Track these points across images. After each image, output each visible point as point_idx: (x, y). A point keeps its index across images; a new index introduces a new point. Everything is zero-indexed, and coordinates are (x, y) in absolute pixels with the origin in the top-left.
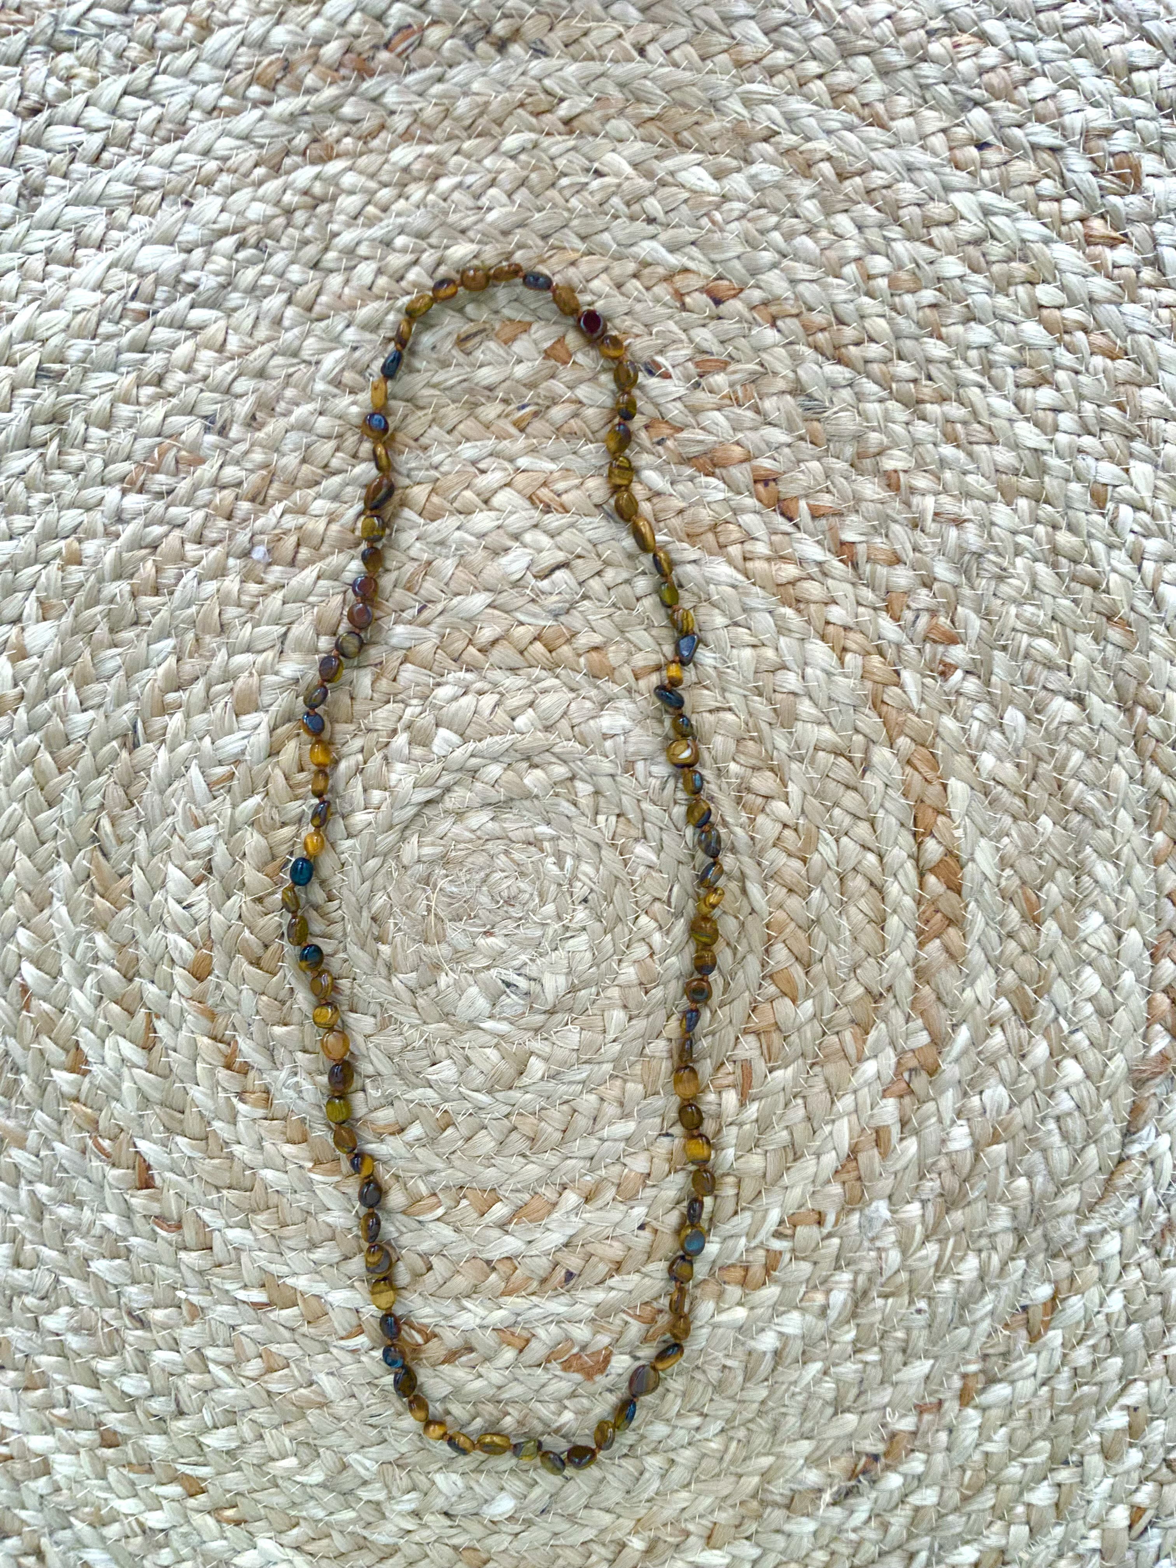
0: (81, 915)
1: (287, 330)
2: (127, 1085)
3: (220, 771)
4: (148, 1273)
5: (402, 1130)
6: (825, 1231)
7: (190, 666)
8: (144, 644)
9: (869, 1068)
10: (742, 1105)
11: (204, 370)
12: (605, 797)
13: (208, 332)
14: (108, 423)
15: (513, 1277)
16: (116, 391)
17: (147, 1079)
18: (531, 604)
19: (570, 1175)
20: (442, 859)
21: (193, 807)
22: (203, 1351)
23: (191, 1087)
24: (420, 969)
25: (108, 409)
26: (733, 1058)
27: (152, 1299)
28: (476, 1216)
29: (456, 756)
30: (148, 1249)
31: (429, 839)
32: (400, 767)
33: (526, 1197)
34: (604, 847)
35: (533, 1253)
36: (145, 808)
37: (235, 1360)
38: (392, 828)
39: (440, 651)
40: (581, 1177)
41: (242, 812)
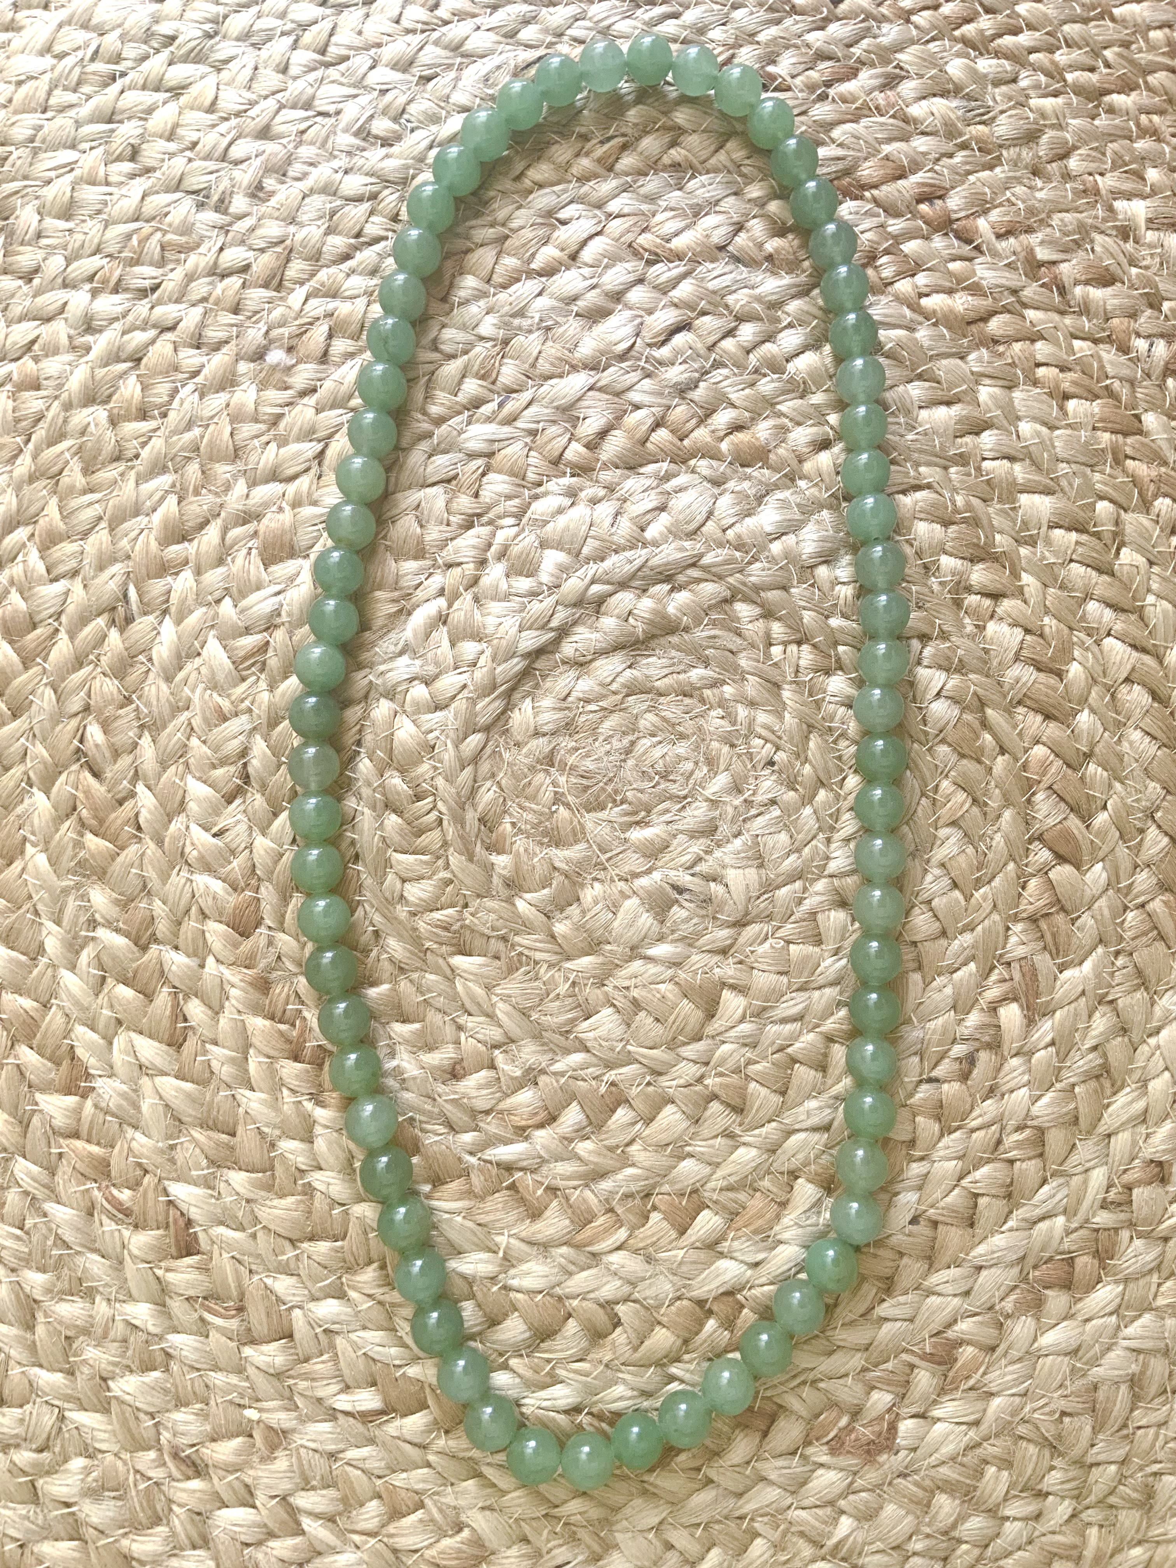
0: (67, 863)
1: (295, 78)
2: (148, 1103)
3: (249, 641)
4: (199, 1386)
5: (552, 1119)
6: (1172, 1189)
7: (197, 506)
8: (132, 483)
10: (1030, 1023)
11: (194, 136)
12: (779, 619)
13: (193, 90)
14: (67, 212)
15: (739, 1322)
16: (77, 172)
17: (178, 1090)
18: (647, 380)
19: (801, 1156)
20: (568, 727)
21: (215, 695)
22: (291, 1500)
23: (244, 1094)
24: (555, 882)
25: (68, 194)
26: (1008, 957)
27: (208, 1428)
28: (673, 1234)
29: (573, 584)
30: (196, 1349)
31: (547, 702)
32: (495, 607)
33: (742, 1196)
34: (786, 686)
35: (763, 1280)
36: (148, 704)
37: (341, 1507)
38: (494, 688)
39: (532, 453)
40: (817, 1157)
41: (283, 694)
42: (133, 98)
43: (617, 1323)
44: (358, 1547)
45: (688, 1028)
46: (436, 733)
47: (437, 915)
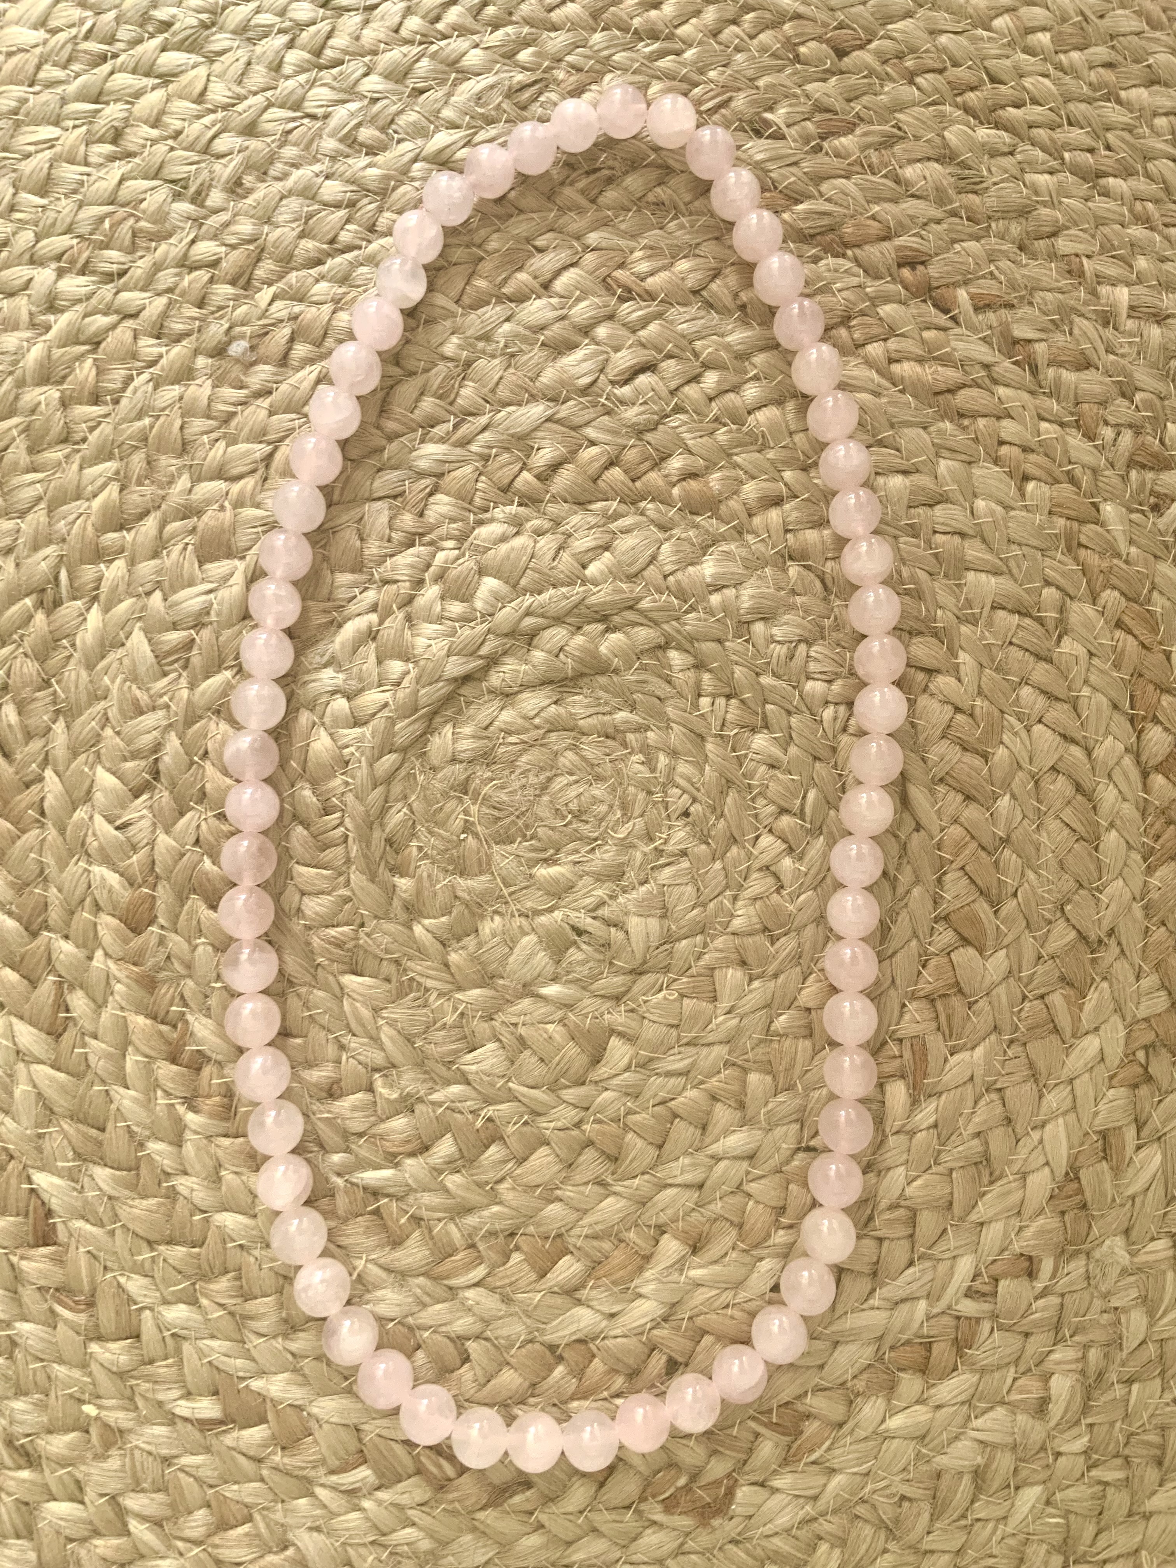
1: (287, 78)
2: (21, 1089)
3: (174, 637)
4: (41, 1377)
5: (425, 1148)
6: (1039, 1285)
7: (139, 495)
8: (75, 467)
9: (1091, 1045)
10: (914, 1103)
11: (177, 124)
12: (710, 671)
13: (184, 79)
14: (44, 187)
15: (589, 1371)
16: (58, 149)
17: (52, 1079)
18: (606, 418)
19: (670, 1212)
20: (486, 757)
21: (134, 687)
22: (120, 1499)
23: (117, 1091)
24: (455, 911)
25: (45, 170)
26: (899, 1035)
27: (45, 1419)
28: (533, 1276)
29: (506, 614)
30: (42, 1340)
31: (467, 730)
32: (429, 629)
33: (606, 1245)
34: (710, 739)
35: (618, 1332)
36: (66, 690)
37: (169, 1513)
38: (416, 710)
39: (483, 478)
40: (686, 1214)
41: (203, 694)
42: (122, 80)
43: (466, 1359)
44: (181, 1554)
45: (572, 1071)
46: (352, 749)
47: (332, 932)
